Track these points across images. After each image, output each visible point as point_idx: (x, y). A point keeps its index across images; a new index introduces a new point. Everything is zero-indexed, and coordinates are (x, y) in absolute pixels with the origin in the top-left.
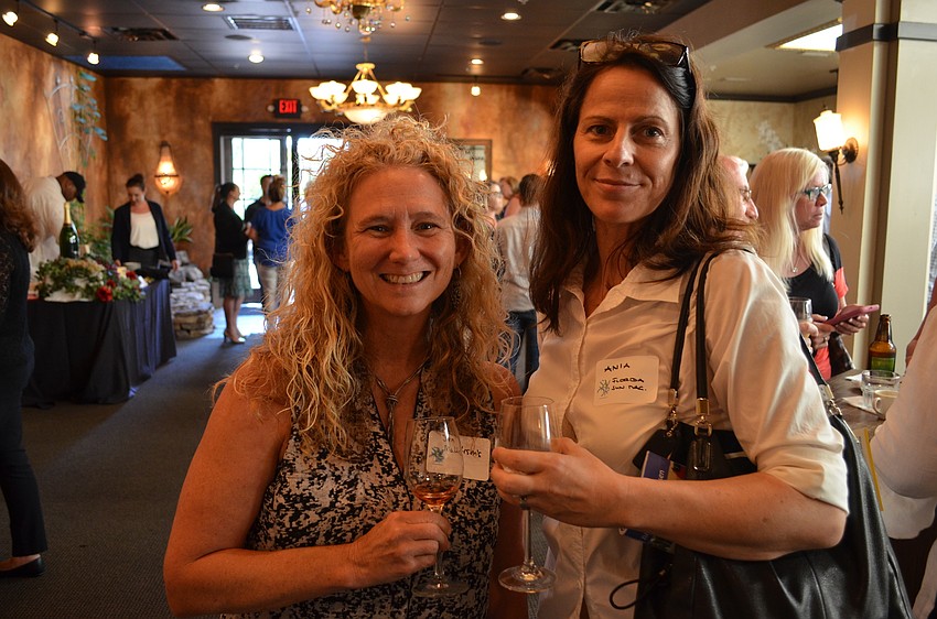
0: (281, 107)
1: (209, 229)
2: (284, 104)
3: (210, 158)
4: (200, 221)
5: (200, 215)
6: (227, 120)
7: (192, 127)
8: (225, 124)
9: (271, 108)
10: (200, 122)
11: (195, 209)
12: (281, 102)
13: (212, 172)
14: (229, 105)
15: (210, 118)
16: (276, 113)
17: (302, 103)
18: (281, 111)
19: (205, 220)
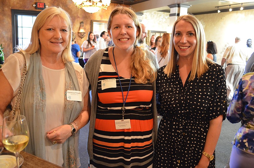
0: (38, 5)
1: (10, 49)
2: (39, 4)
3: (11, 22)
4: (6, 46)
5: (6, 44)
6: (17, 9)
7: (3, 10)
8: (16, 10)
9: (34, 5)
10: (6, 9)
11: (4, 41)
12: (38, 3)
13: (11, 28)
14: (18, 3)
15: (10, 8)
16: (36, 7)
17: (46, 4)
18: (38, 7)
19: (8, 46)
